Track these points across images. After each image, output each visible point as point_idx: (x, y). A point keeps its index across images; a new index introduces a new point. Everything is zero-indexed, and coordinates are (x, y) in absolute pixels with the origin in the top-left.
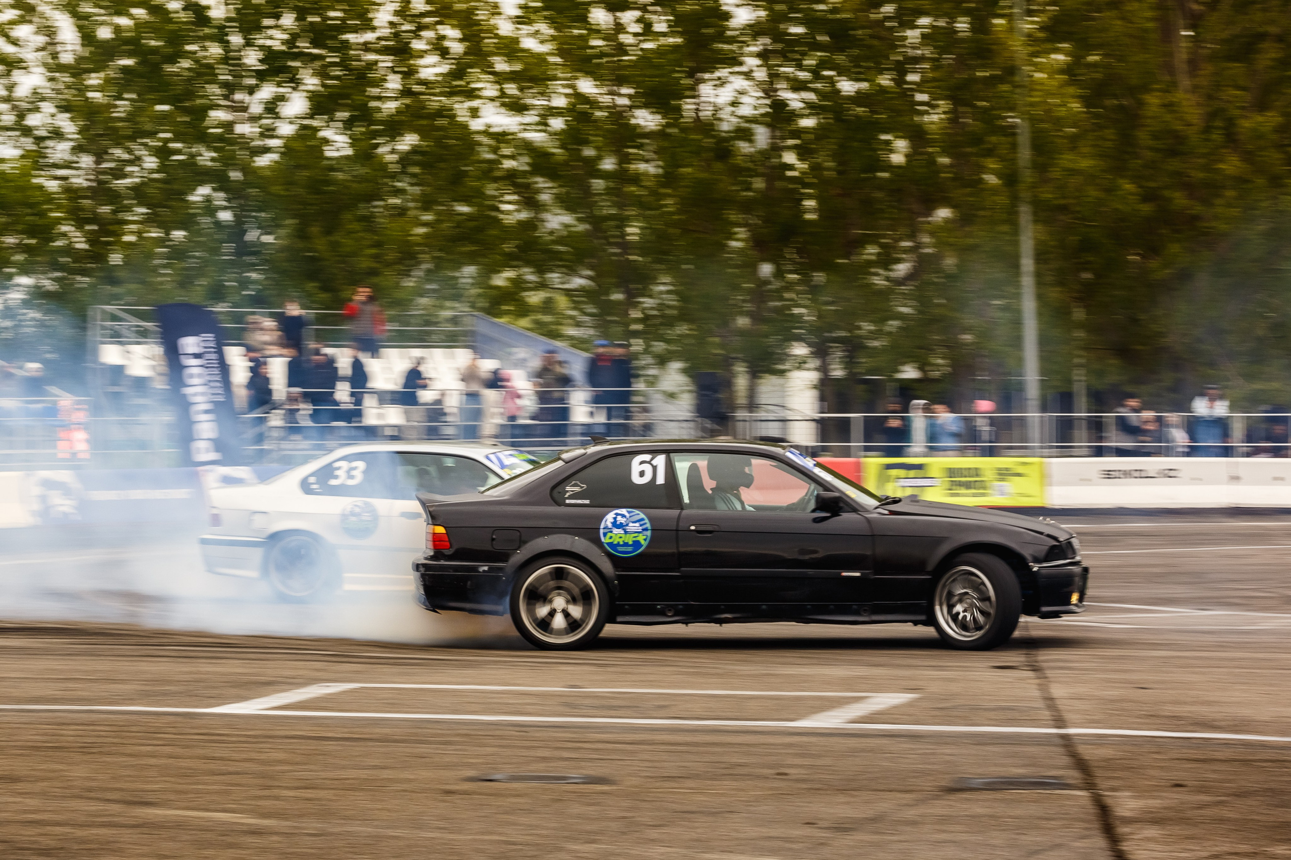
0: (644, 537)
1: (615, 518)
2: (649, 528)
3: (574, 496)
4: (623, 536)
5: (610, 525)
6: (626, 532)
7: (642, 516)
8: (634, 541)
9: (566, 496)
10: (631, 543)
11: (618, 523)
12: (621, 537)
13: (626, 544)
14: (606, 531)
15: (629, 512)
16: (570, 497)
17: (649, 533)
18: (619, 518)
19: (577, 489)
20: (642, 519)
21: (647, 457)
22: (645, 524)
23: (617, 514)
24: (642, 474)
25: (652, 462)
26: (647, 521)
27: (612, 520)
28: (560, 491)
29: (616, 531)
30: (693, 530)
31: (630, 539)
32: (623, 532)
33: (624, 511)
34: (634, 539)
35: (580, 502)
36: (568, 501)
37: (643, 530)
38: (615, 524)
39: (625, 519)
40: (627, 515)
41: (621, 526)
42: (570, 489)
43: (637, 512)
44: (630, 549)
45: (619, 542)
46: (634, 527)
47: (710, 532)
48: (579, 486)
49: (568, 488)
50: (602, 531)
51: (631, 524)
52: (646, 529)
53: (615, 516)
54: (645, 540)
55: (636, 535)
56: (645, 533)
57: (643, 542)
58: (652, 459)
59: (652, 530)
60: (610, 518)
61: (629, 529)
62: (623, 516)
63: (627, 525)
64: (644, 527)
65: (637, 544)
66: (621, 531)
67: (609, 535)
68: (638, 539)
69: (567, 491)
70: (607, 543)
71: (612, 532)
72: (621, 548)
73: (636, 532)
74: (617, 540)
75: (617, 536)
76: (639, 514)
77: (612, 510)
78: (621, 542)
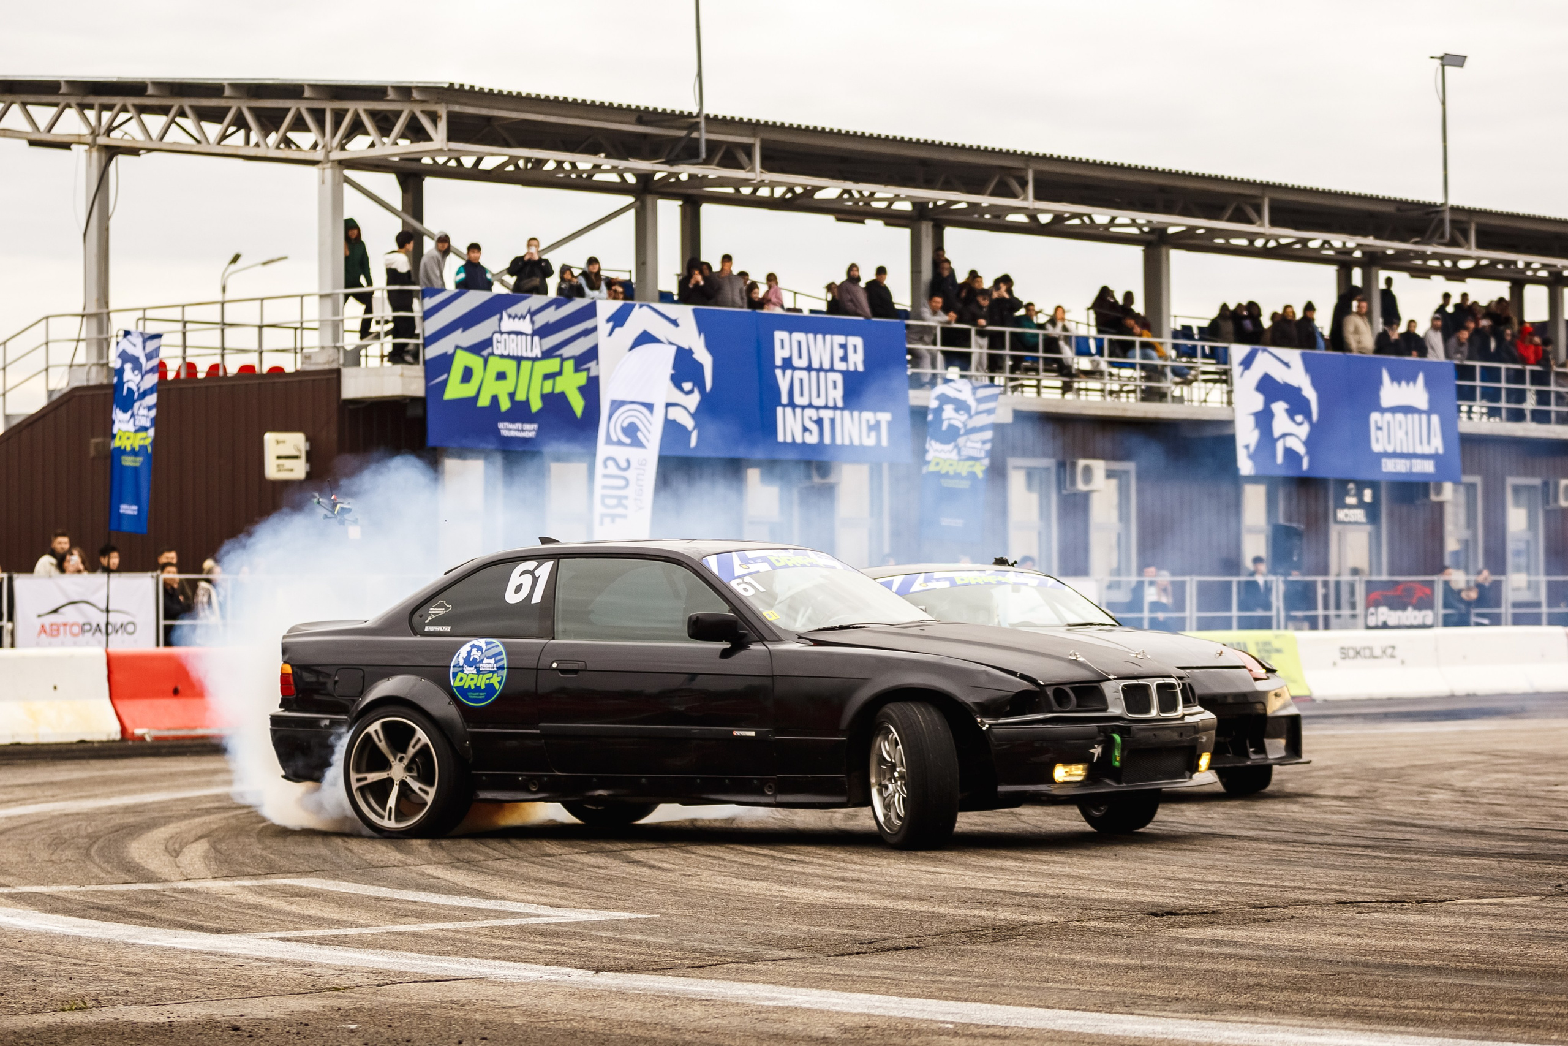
0: (500, 679)
1: (469, 653)
2: (507, 666)
3: (437, 622)
4: (476, 677)
5: (461, 663)
6: (479, 672)
7: (500, 648)
8: (487, 685)
9: (427, 621)
10: (483, 687)
11: (472, 659)
12: (473, 679)
13: (478, 689)
14: (457, 670)
15: (488, 644)
16: (431, 623)
17: (504, 673)
18: (474, 652)
19: (441, 612)
20: (500, 654)
22: (503, 660)
23: (473, 646)
24: (519, 589)
25: (537, 571)
26: (504, 656)
27: (466, 656)
28: (422, 614)
29: (467, 670)
30: (552, 669)
31: (482, 682)
32: (475, 672)
33: (481, 642)
34: (488, 682)
35: (440, 629)
36: (426, 629)
37: (498, 668)
38: (470, 662)
39: (480, 654)
41: (474, 664)
42: (434, 611)
43: (496, 643)
44: (482, 695)
45: (470, 686)
46: (488, 664)
47: (575, 671)
48: (444, 608)
49: (431, 611)
50: (452, 671)
51: (486, 661)
52: (501, 668)
53: (470, 649)
54: (500, 683)
55: (490, 675)
56: (501, 672)
57: (497, 686)
58: (536, 568)
59: (509, 669)
60: (463, 652)
61: (484, 667)
62: (479, 648)
63: (481, 661)
64: (500, 664)
65: (490, 687)
66: (473, 670)
67: (460, 675)
68: (492, 681)
69: (430, 615)
70: (457, 688)
71: (462, 671)
72: (472, 695)
73: (490, 672)
74: (468, 683)
75: (467, 678)
76: (498, 645)
77: (466, 642)
78: (473, 687)
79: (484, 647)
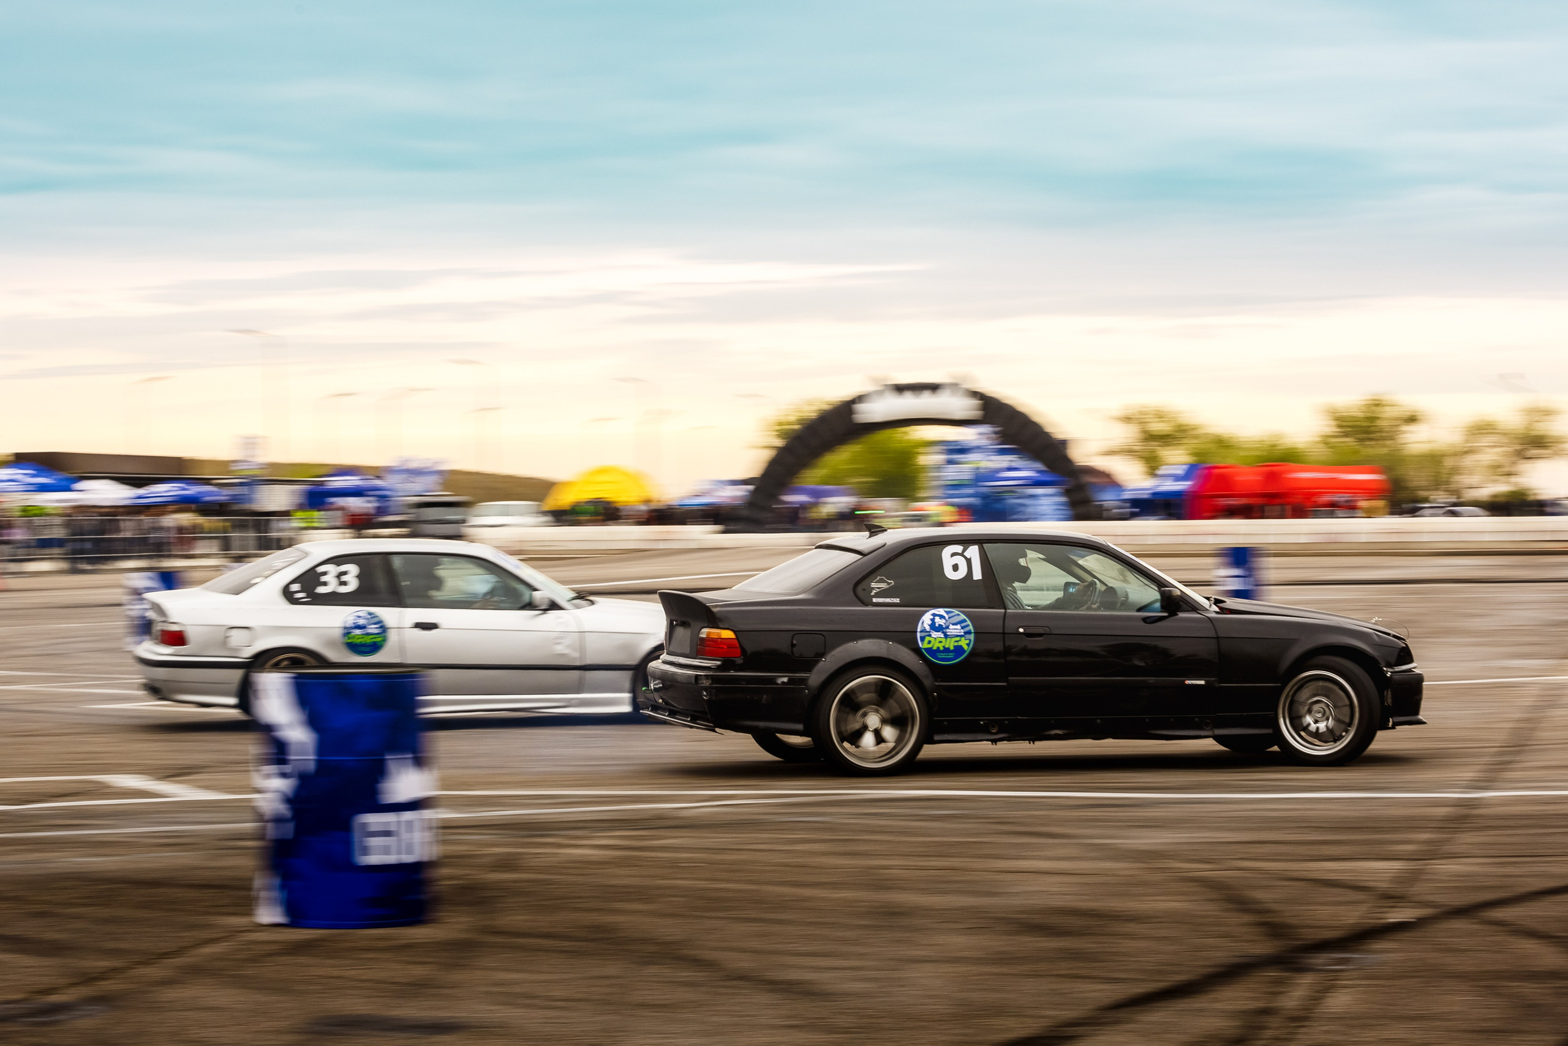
0: (967, 642)
1: (932, 620)
2: (973, 631)
3: (882, 594)
4: (943, 640)
5: (928, 628)
6: (946, 636)
7: (963, 617)
8: (955, 646)
9: (872, 594)
10: (952, 648)
11: (937, 625)
12: (940, 642)
13: (946, 650)
14: (923, 634)
15: (947, 613)
16: (877, 595)
17: (972, 637)
18: (937, 619)
19: (884, 586)
20: (964, 621)
21: (958, 548)
22: (968, 625)
23: (934, 615)
24: (955, 568)
25: (965, 554)
26: (969, 622)
27: (930, 622)
28: (864, 587)
29: (934, 634)
30: (1021, 633)
31: (951, 644)
32: (942, 636)
33: (943, 611)
34: (956, 644)
35: (888, 600)
36: (874, 600)
37: (965, 633)
38: (933, 626)
39: (944, 621)
40: (945, 615)
41: (940, 629)
42: (876, 586)
43: (956, 611)
44: (951, 655)
45: (938, 648)
46: (954, 630)
47: (1040, 635)
48: (885, 582)
49: (873, 585)
50: (919, 635)
51: (951, 627)
52: (969, 633)
53: (932, 617)
54: (968, 645)
55: (958, 639)
56: (968, 636)
57: (966, 647)
58: (964, 551)
59: (975, 633)
60: (927, 619)
61: (949, 632)
62: (941, 617)
63: (947, 627)
64: (967, 629)
65: (959, 650)
66: (940, 635)
67: (928, 639)
68: (960, 643)
69: (873, 588)
70: (925, 649)
71: (930, 636)
72: (941, 656)
73: (958, 636)
74: (936, 645)
75: (936, 640)
76: (959, 614)
77: (928, 611)
78: (942, 649)
79: (947, 616)
